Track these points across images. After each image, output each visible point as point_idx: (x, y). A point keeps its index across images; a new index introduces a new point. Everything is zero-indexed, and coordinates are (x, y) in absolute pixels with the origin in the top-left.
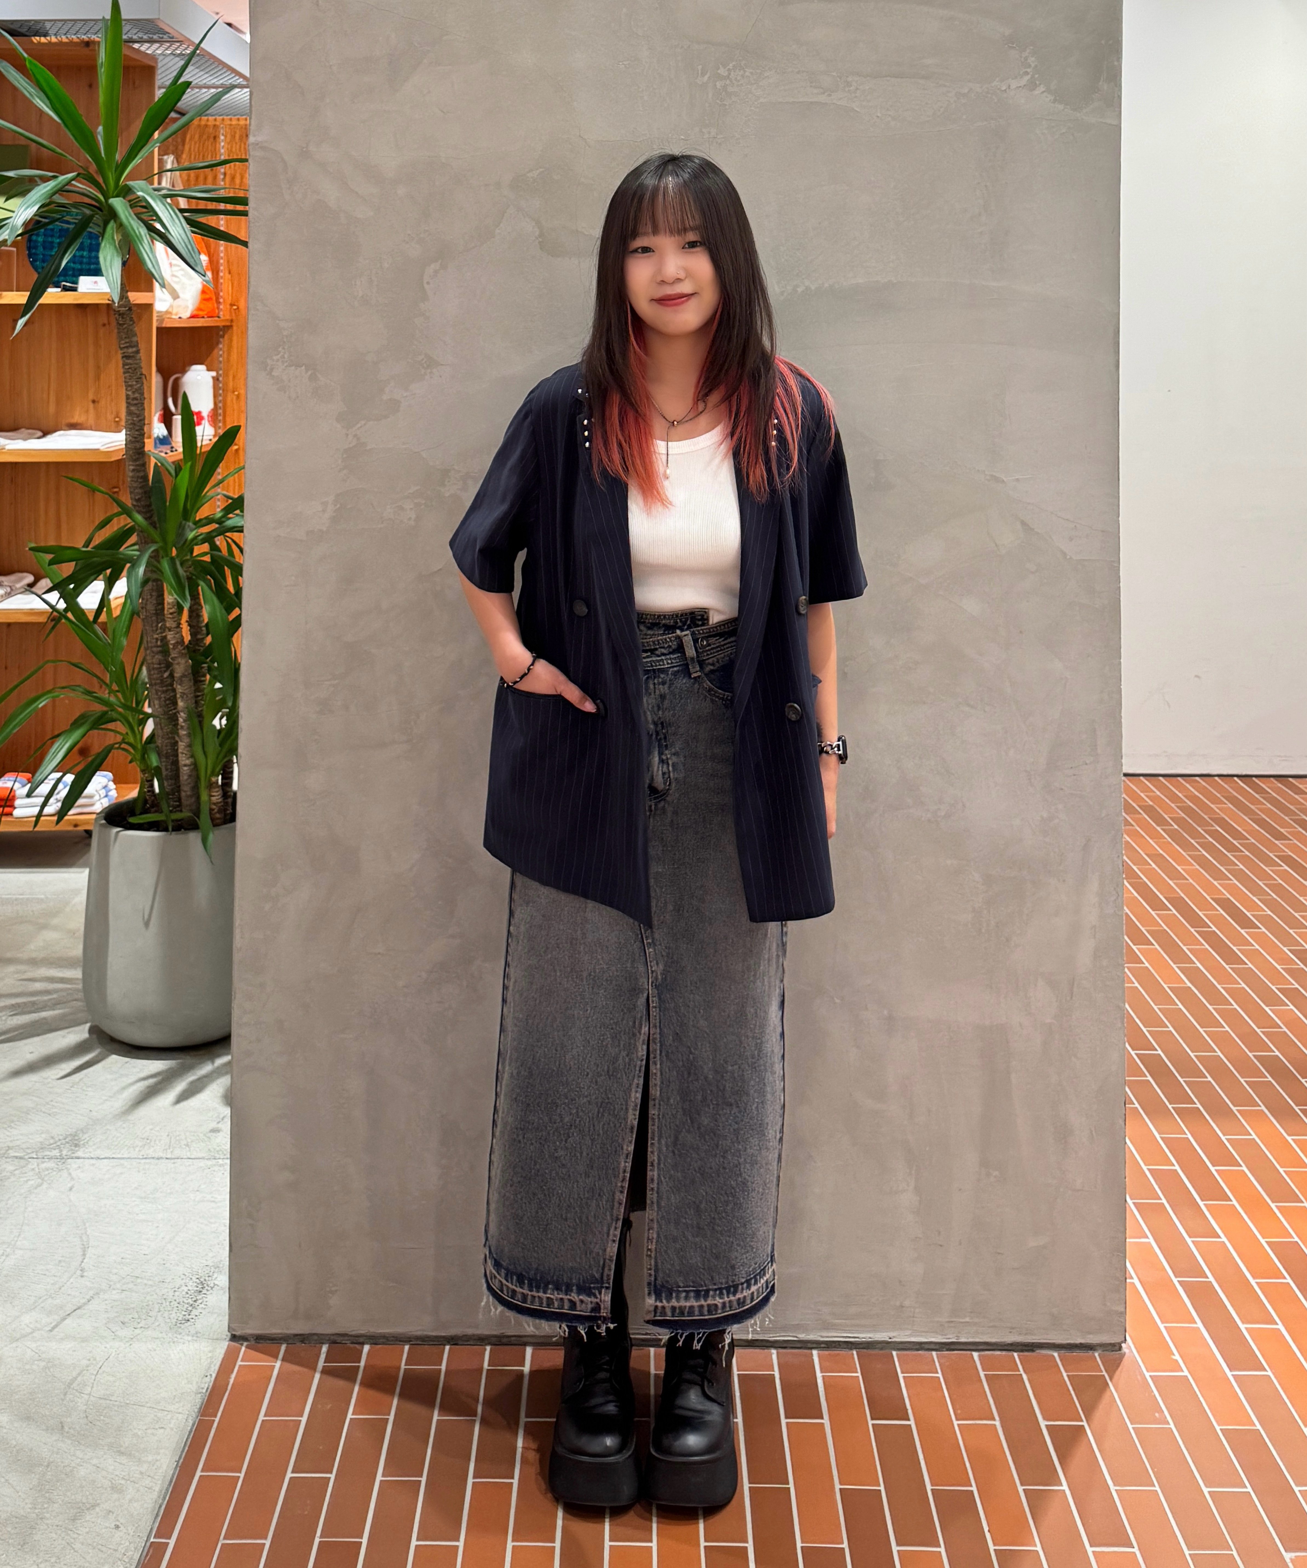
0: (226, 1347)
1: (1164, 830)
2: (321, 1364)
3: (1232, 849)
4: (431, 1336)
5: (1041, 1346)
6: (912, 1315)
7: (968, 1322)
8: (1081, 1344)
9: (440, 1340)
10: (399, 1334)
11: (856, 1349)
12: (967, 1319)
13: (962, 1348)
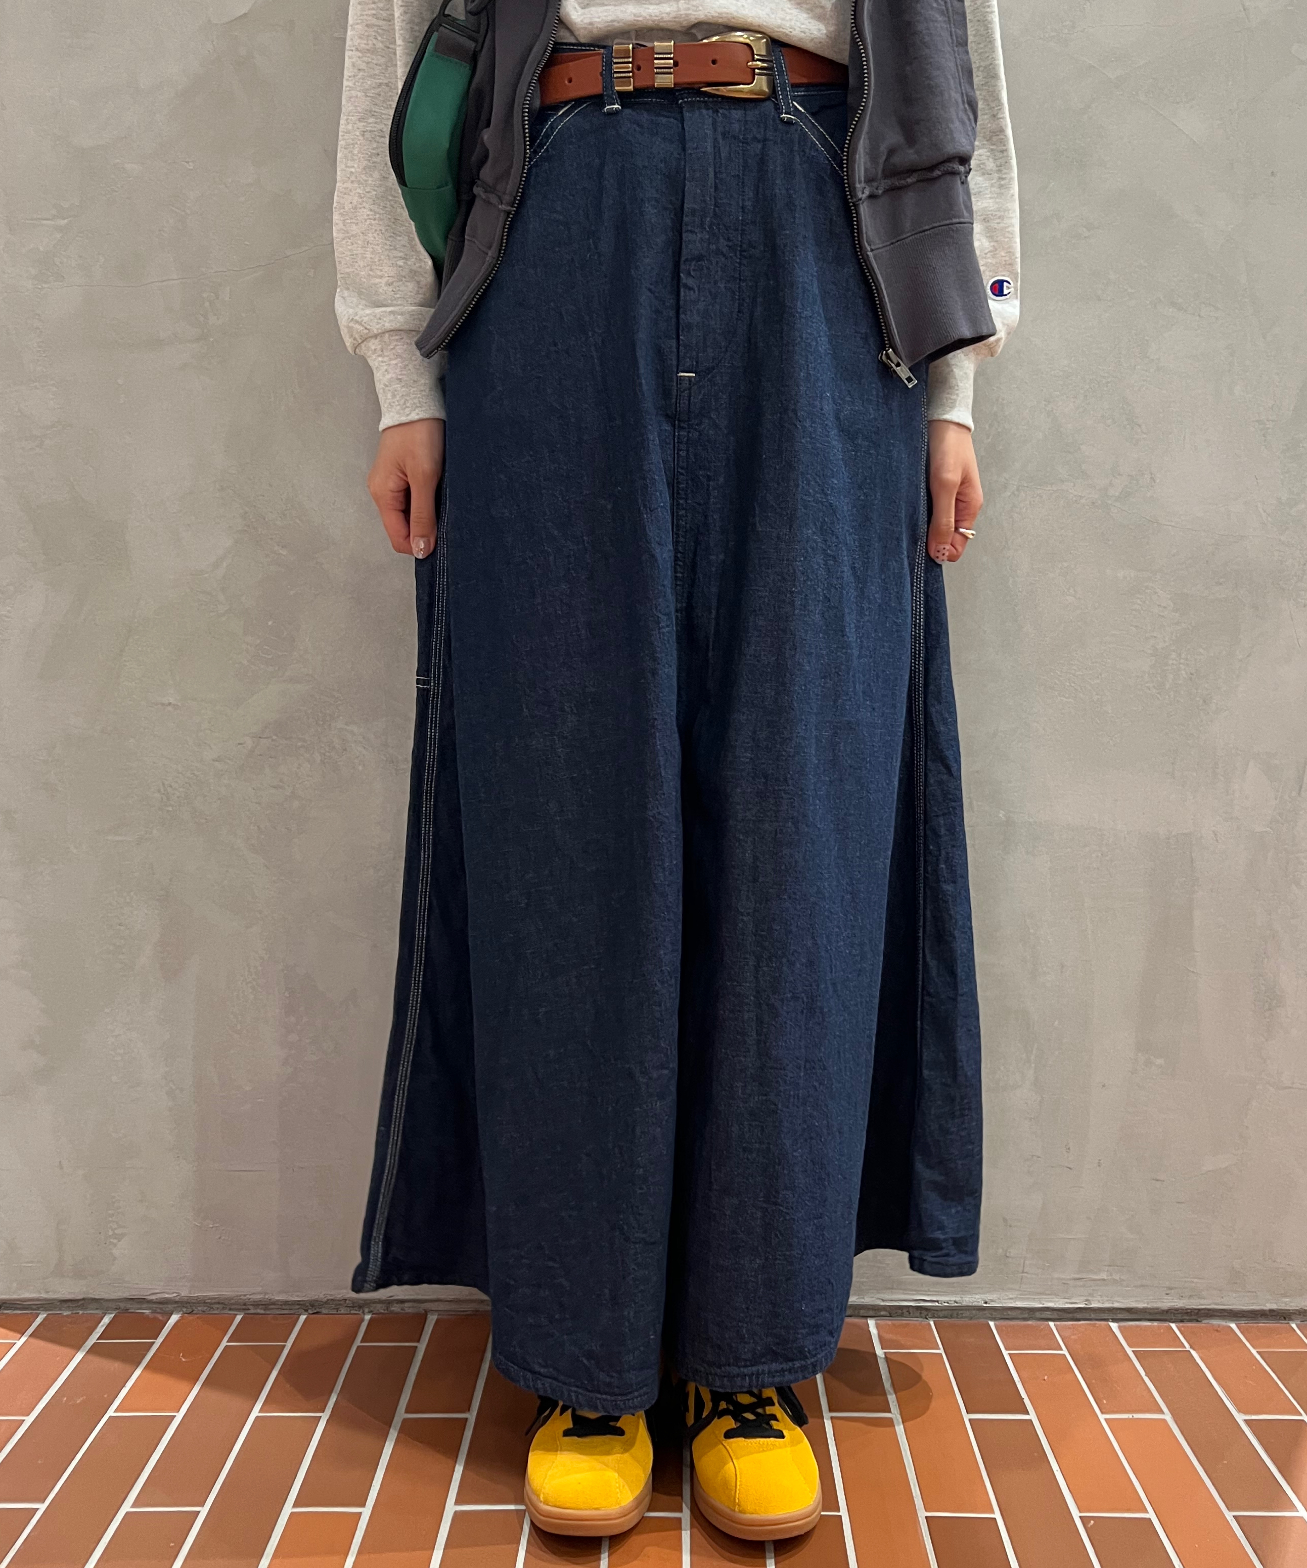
2: (93, 1339)
4: (278, 1300)
5: (1210, 1314)
6: (1021, 1269)
7: (1104, 1280)
8: (1271, 1311)
9: (292, 1307)
10: (226, 1299)
11: (933, 1317)
12: (1104, 1276)
13: (1093, 1316)
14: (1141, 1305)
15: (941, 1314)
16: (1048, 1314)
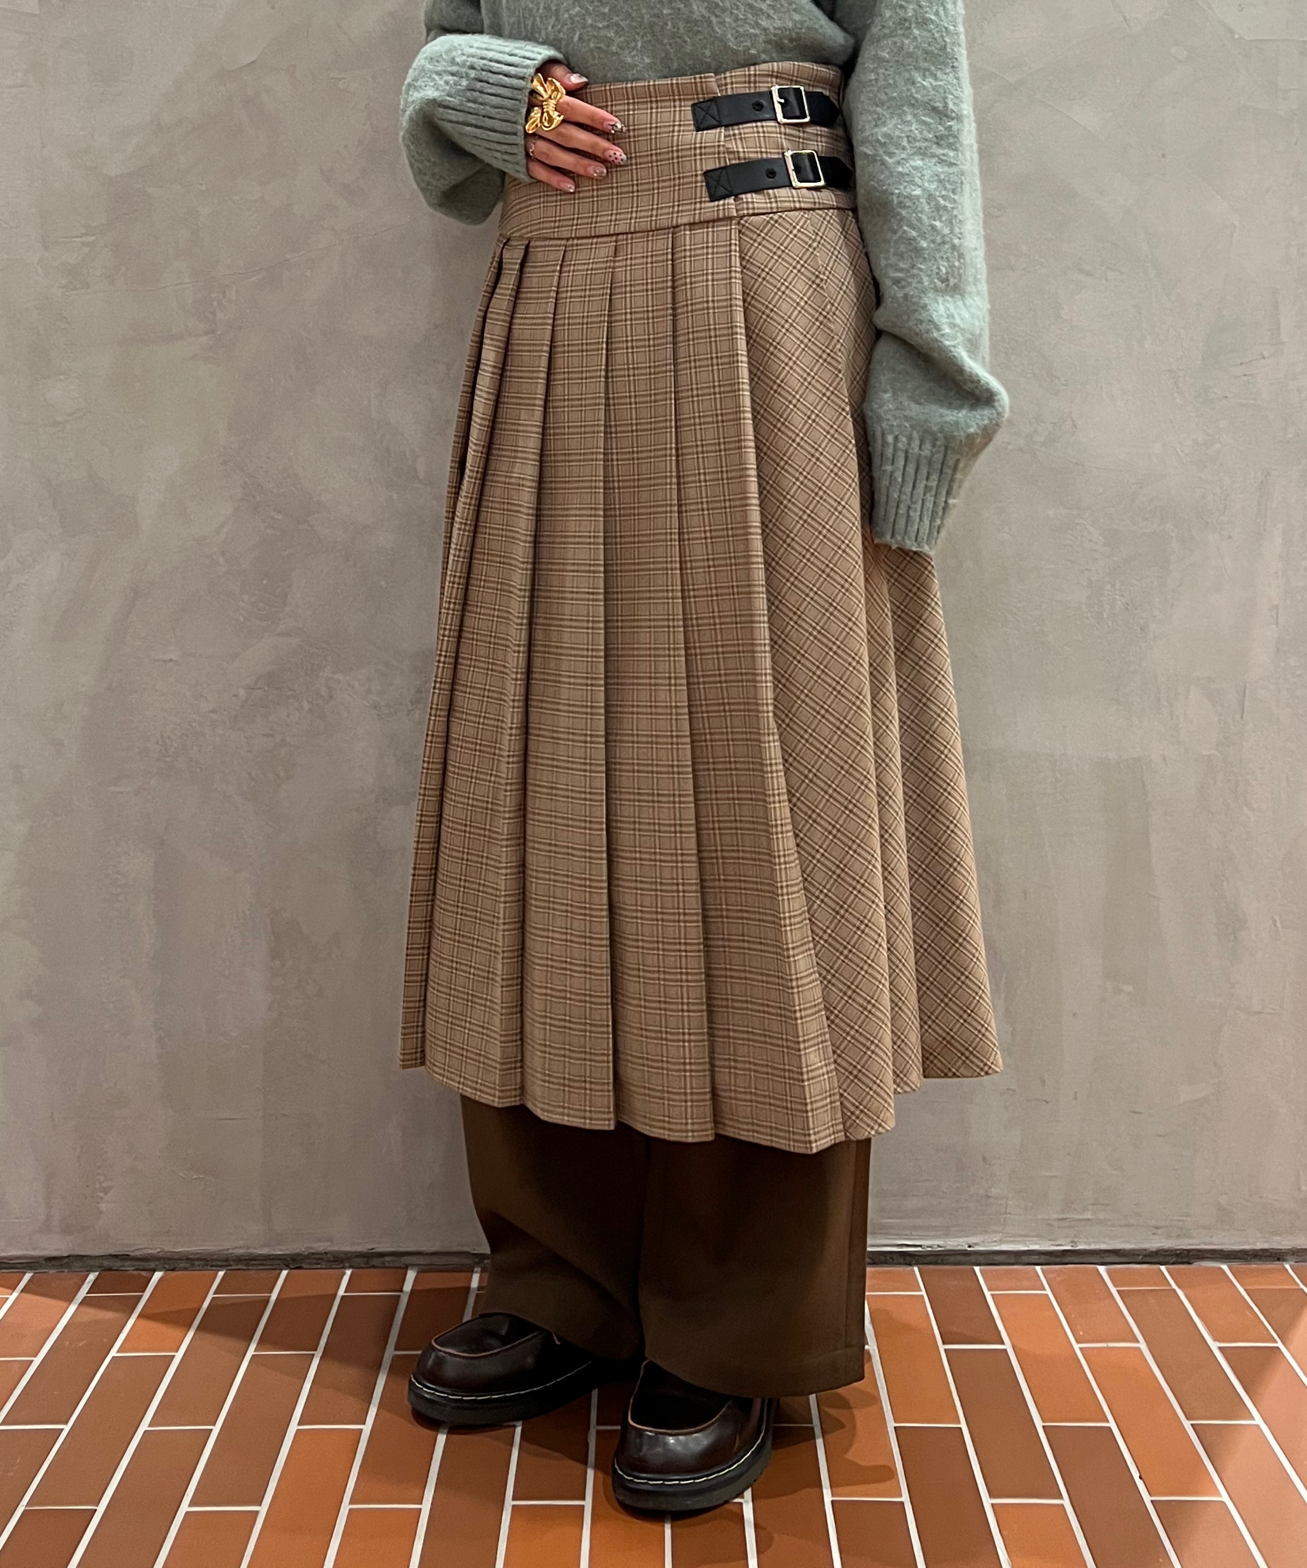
2: (82, 1294)
4: (260, 1255)
5: (1200, 1255)
6: (1003, 1210)
7: (1089, 1220)
8: (1263, 1250)
9: (274, 1262)
10: (209, 1254)
11: (919, 1263)
12: (1088, 1215)
13: (1083, 1259)
14: (1129, 1247)
15: (924, 1260)
16: (1035, 1258)
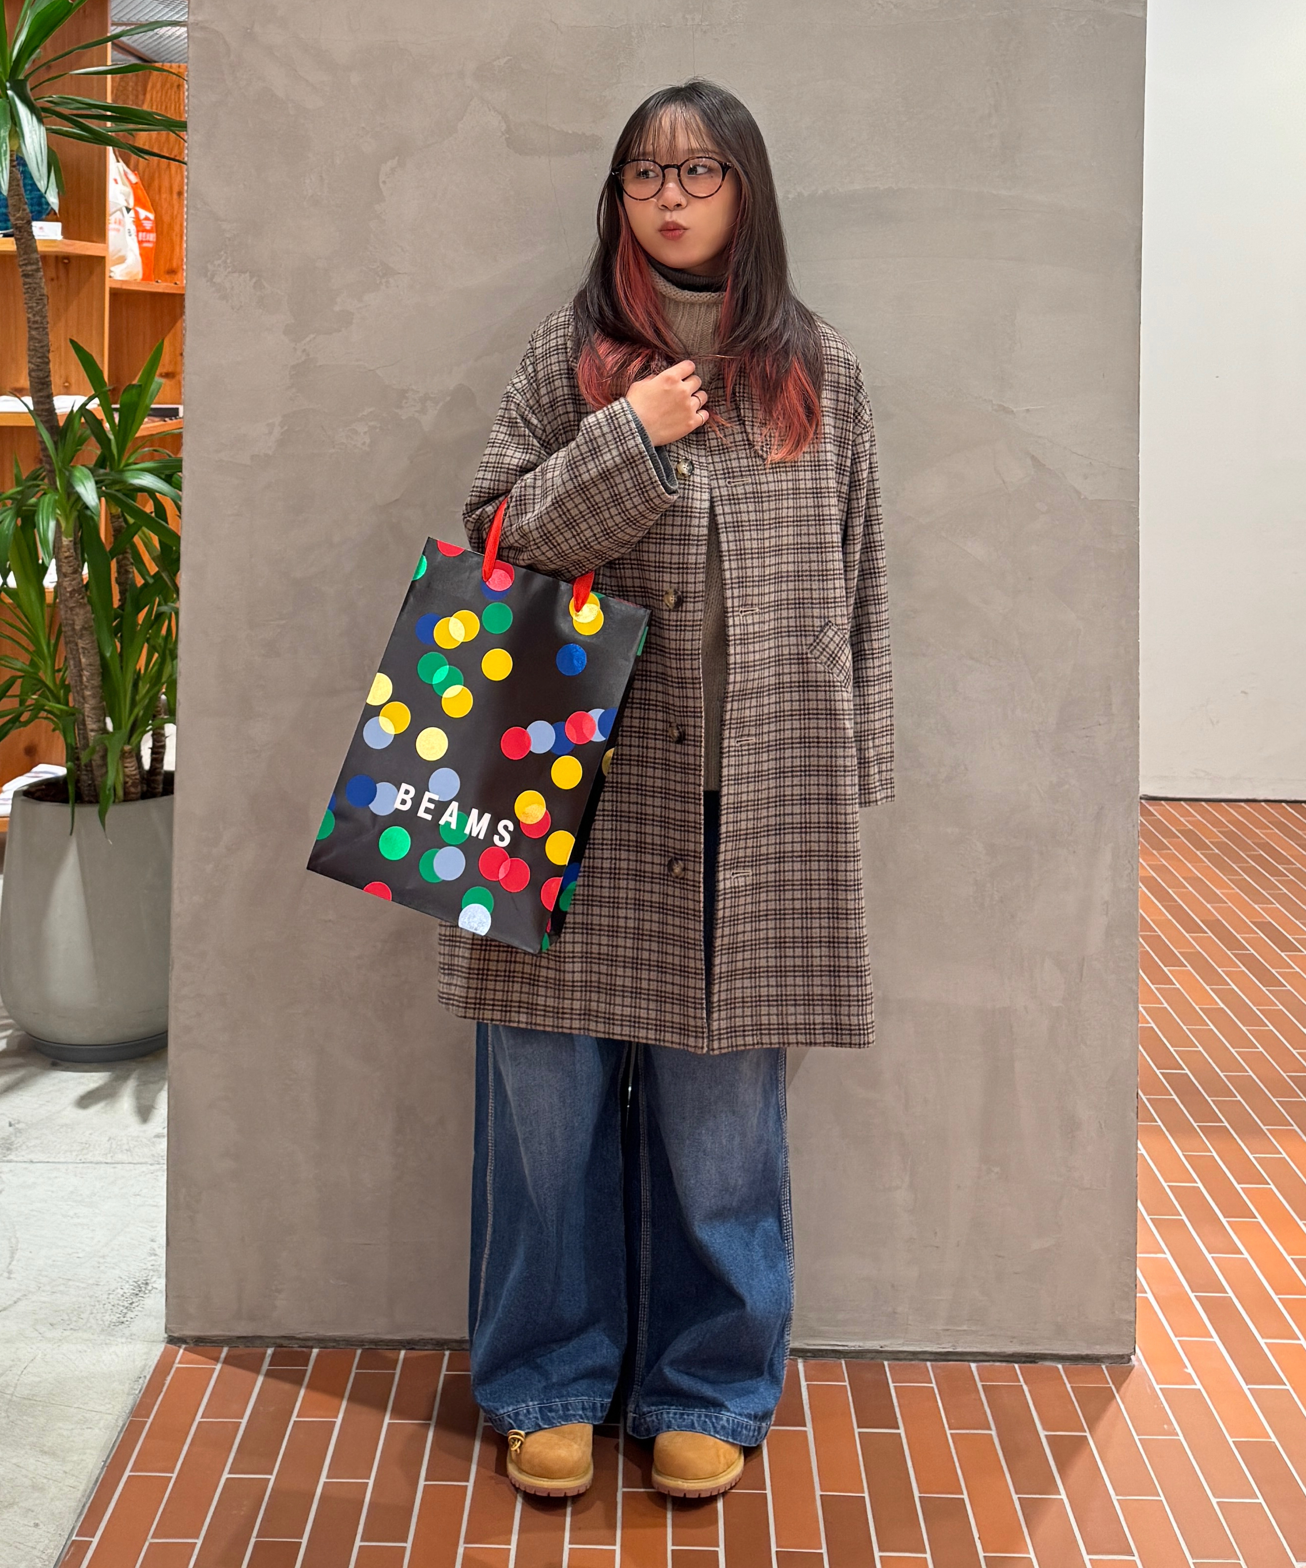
0: (162, 1349)
1: (1202, 854)
2: (265, 1366)
3: (1276, 873)
4: (386, 1339)
5: (1044, 1357)
6: (905, 1322)
7: (965, 1331)
8: (1087, 1355)
9: (397, 1345)
10: (351, 1338)
11: (844, 1358)
12: (965, 1328)
13: (959, 1358)
14: (992, 1350)
15: (850, 1355)
16: (927, 1357)
